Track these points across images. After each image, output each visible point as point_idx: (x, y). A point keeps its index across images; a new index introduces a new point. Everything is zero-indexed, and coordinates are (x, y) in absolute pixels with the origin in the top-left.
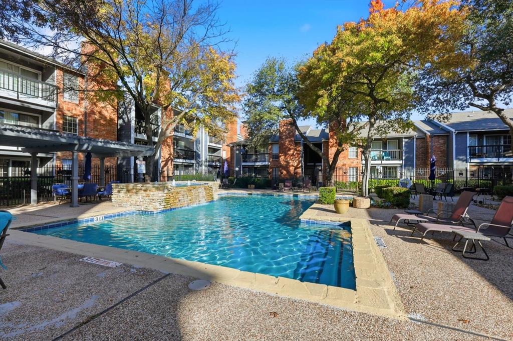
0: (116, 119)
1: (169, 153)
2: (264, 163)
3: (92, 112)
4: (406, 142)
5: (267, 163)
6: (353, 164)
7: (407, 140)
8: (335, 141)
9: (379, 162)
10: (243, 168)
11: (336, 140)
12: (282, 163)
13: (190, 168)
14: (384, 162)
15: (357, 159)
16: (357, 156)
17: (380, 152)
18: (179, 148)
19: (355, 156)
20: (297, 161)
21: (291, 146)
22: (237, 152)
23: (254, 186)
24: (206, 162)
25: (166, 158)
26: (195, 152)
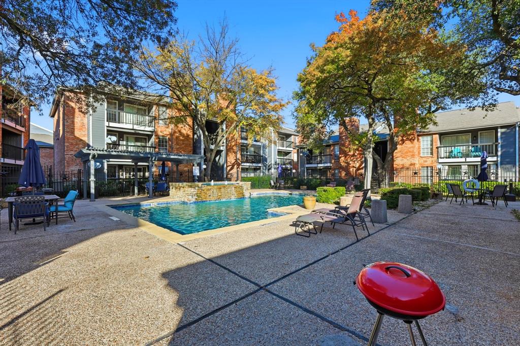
0: (192, 135)
1: (235, 158)
2: (326, 165)
3: (175, 132)
4: (502, 133)
5: (329, 165)
6: (426, 163)
7: (503, 130)
9: (463, 160)
10: (307, 169)
12: (343, 164)
13: (258, 171)
14: (468, 159)
15: (432, 157)
16: (432, 153)
17: (469, 147)
18: (249, 154)
19: (429, 153)
20: (359, 162)
22: (301, 154)
23: (305, 187)
24: (276, 165)
25: (232, 163)
26: (262, 156)
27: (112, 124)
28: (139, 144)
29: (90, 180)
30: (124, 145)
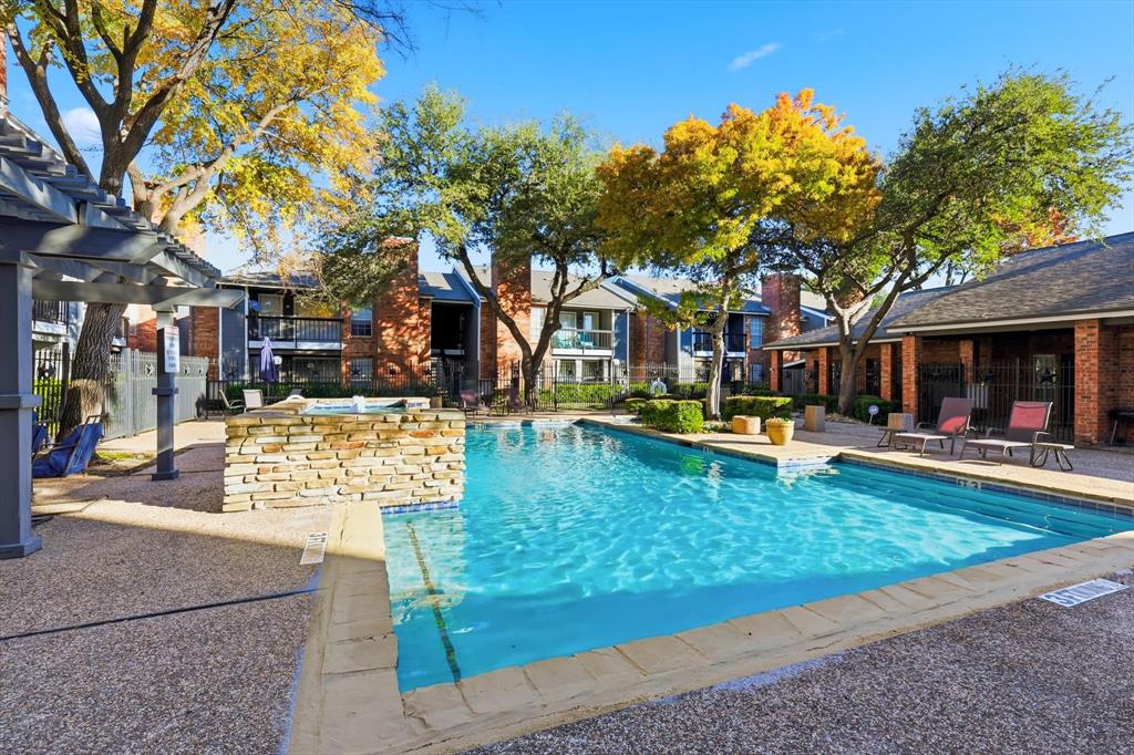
4: (618, 319)
7: (619, 315)
8: (510, 304)
9: (579, 352)
11: (513, 303)
20: (423, 342)
21: (413, 304)
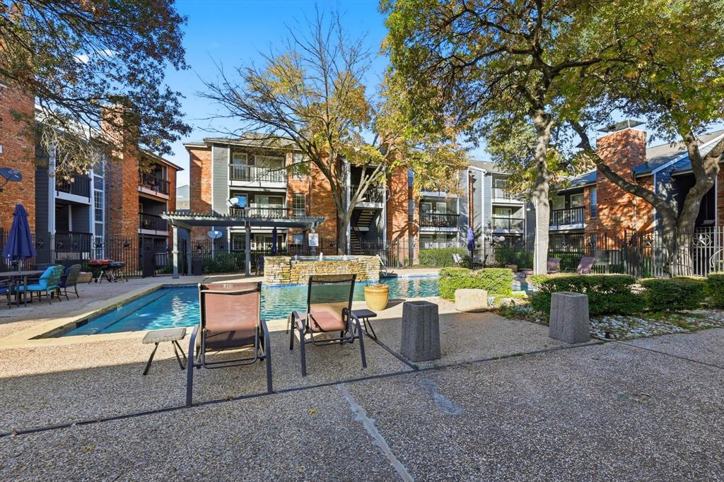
1: (407, 220)
2: (575, 226)
12: (605, 223)
13: (453, 239)
18: (437, 212)
24: (490, 228)
25: (401, 227)
26: (459, 215)
27: (235, 183)
28: (274, 206)
29: (173, 252)
30: (254, 209)
